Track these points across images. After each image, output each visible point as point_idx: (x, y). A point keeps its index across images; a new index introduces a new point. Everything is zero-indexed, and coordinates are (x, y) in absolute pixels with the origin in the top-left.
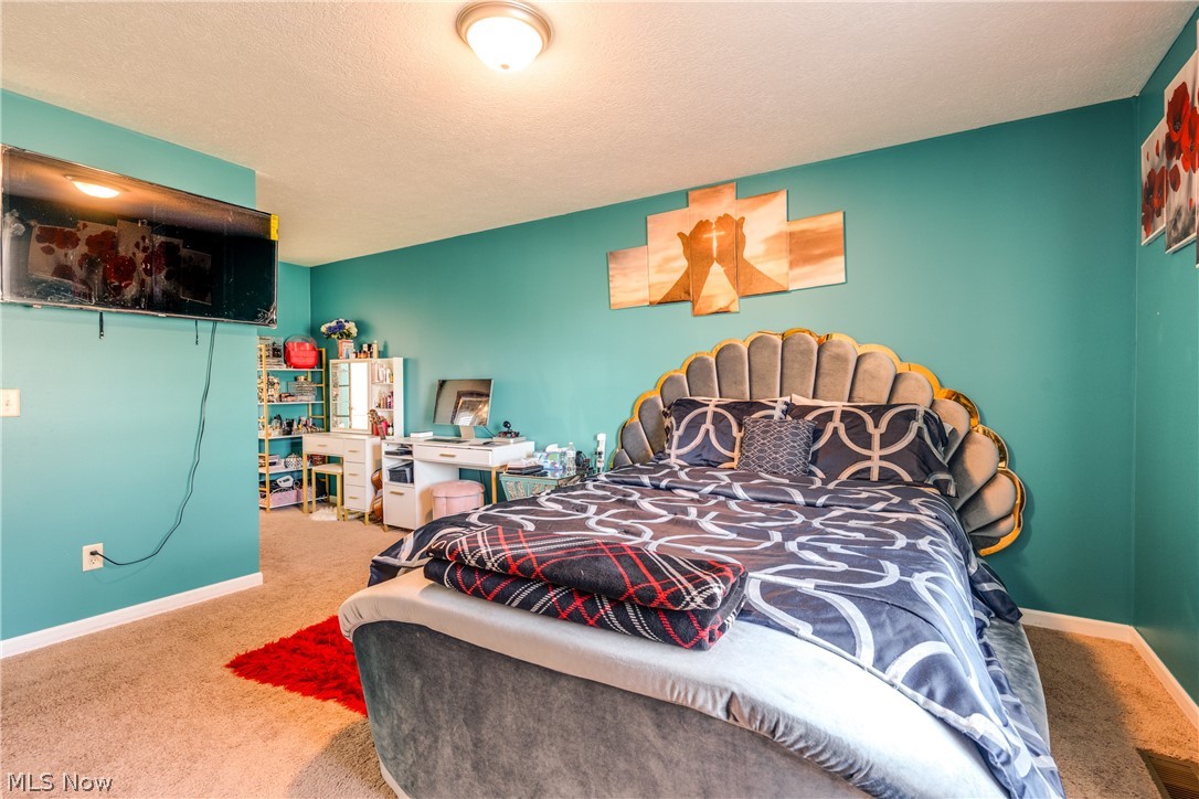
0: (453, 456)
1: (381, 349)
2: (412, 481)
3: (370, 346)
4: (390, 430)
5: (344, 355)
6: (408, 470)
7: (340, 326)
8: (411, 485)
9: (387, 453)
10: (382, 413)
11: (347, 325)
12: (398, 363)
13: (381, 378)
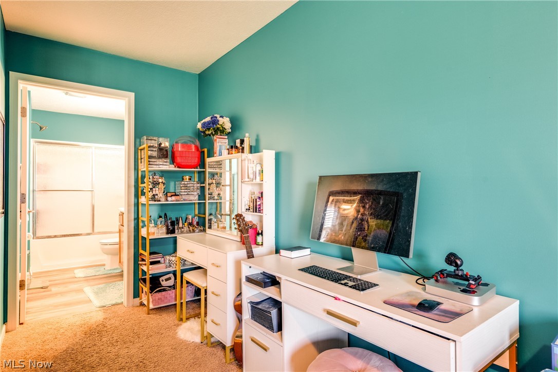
0: (354, 324)
1: (253, 144)
2: (280, 328)
3: (242, 142)
4: (259, 239)
5: (218, 152)
6: (274, 313)
7: (214, 121)
8: (277, 334)
9: (249, 280)
10: (250, 217)
11: (221, 121)
12: (268, 156)
13: (251, 176)
